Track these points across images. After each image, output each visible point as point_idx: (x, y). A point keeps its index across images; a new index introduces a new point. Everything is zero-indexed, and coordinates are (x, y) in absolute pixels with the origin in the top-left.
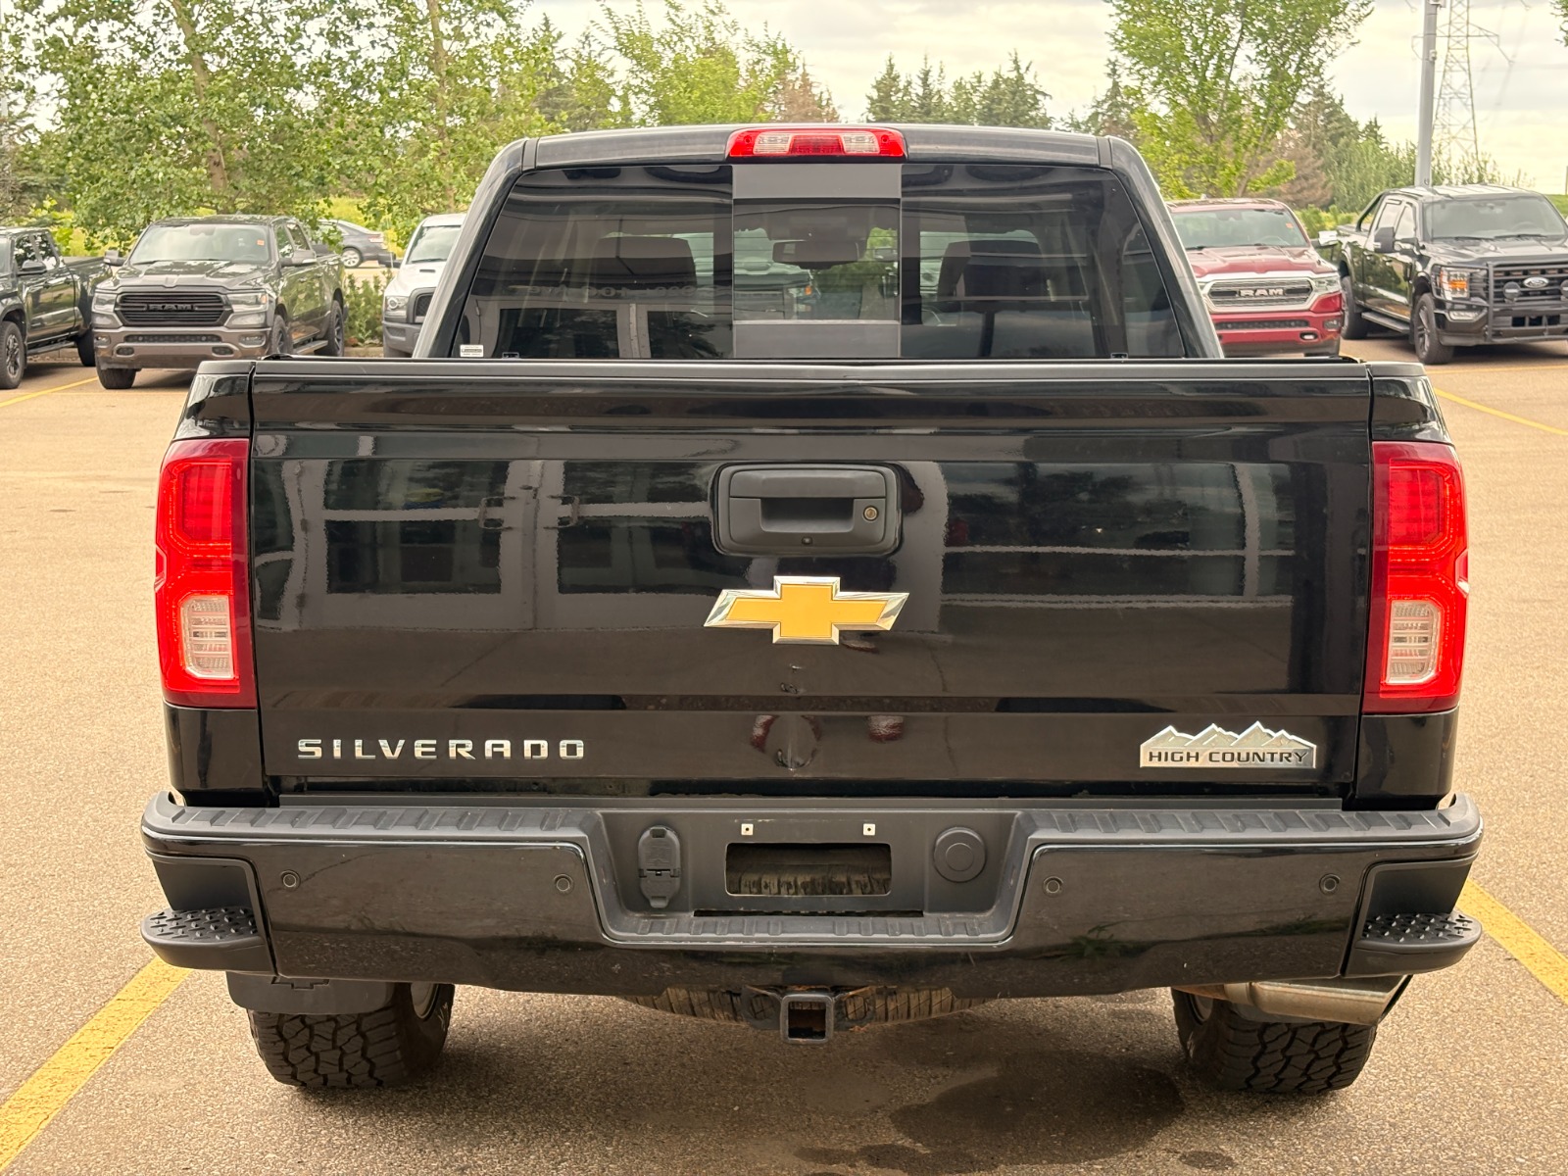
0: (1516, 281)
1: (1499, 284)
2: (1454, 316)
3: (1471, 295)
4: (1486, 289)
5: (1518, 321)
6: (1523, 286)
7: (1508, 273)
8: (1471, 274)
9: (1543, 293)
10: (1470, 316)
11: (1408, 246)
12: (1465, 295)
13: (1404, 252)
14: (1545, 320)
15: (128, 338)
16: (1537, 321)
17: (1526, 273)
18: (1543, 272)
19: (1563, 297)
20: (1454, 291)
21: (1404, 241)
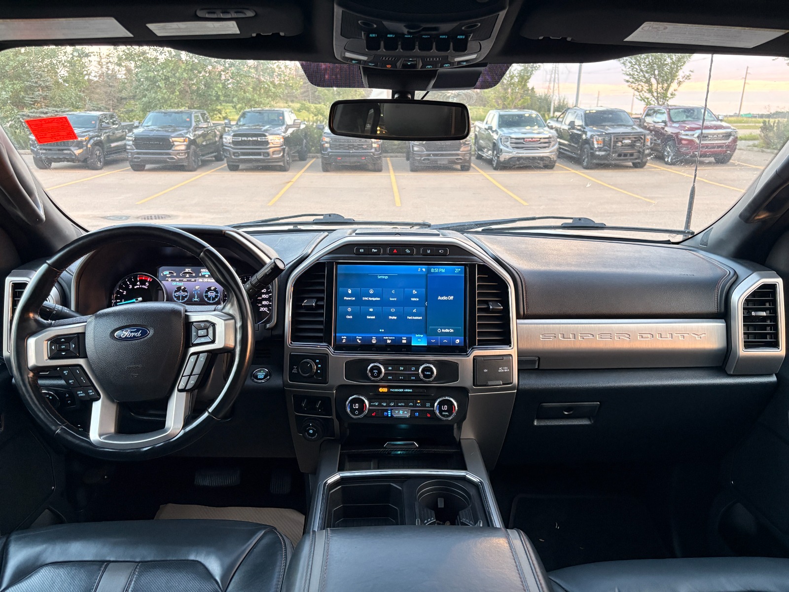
0: (620, 141)
1: (616, 142)
2: (597, 153)
3: (604, 146)
4: (610, 144)
5: (620, 155)
6: (622, 143)
7: (617, 138)
8: (604, 139)
9: (629, 146)
10: (603, 153)
11: (579, 128)
12: (601, 146)
13: (578, 130)
14: (629, 155)
15: (138, 153)
16: (625, 155)
17: (623, 139)
18: (629, 138)
19: (636, 147)
20: (598, 144)
21: (578, 126)
